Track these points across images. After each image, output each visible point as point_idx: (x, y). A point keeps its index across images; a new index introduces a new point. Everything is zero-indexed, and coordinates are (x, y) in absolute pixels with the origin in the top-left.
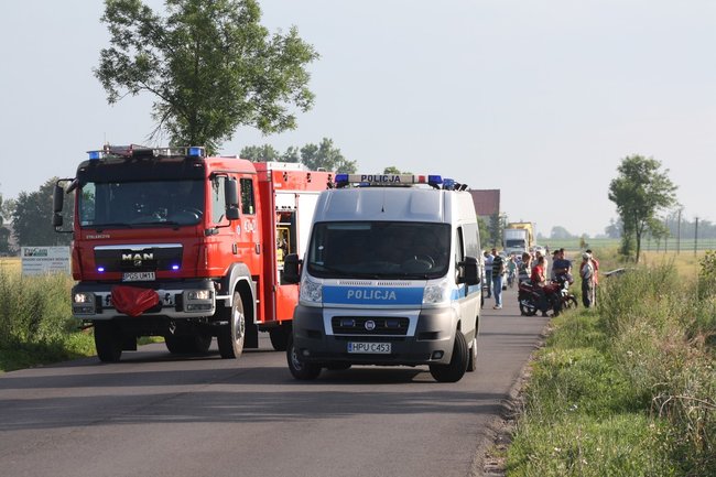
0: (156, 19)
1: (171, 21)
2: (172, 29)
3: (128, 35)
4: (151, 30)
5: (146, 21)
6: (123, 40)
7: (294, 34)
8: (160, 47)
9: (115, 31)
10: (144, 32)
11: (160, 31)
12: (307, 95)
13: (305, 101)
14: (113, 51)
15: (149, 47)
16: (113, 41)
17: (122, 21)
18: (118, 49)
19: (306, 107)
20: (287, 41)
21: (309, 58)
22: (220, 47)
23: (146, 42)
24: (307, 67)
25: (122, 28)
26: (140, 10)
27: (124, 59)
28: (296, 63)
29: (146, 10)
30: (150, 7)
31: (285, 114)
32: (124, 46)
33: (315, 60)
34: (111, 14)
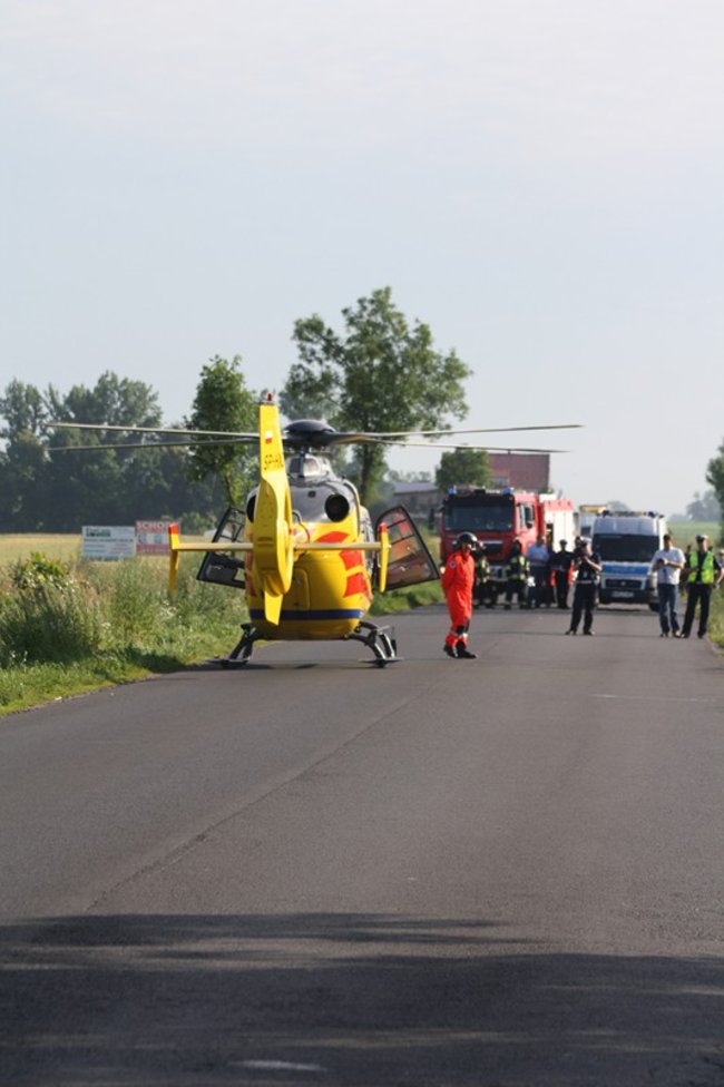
0: (336, 340)
1: (349, 341)
2: (348, 347)
3: (313, 353)
4: (332, 349)
5: (328, 341)
6: (308, 356)
7: (453, 354)
8: (339, 363)
9: (303, 349)
10: (326, 350)
11: (340, 350)
12: (464, 407)
13: (461, 412)
14: (300, 366)
15: (329, 363)
16: (301, 357)
17: (309, 340)
18: (305, 364)
19: (462, 417)
20: (447, 360)
21: (463, 374)
22: (396, 366)
23: (327, 359)
24: (462, 382)
25: (308, 345)
26: (325, 333)
27: (308, 373)
28: (453, 379)
29: (330, 332)
30: (333, 329)
31: (444, 424)
32: (310, 361)
33: (470, 377)
34: (299, 334)
